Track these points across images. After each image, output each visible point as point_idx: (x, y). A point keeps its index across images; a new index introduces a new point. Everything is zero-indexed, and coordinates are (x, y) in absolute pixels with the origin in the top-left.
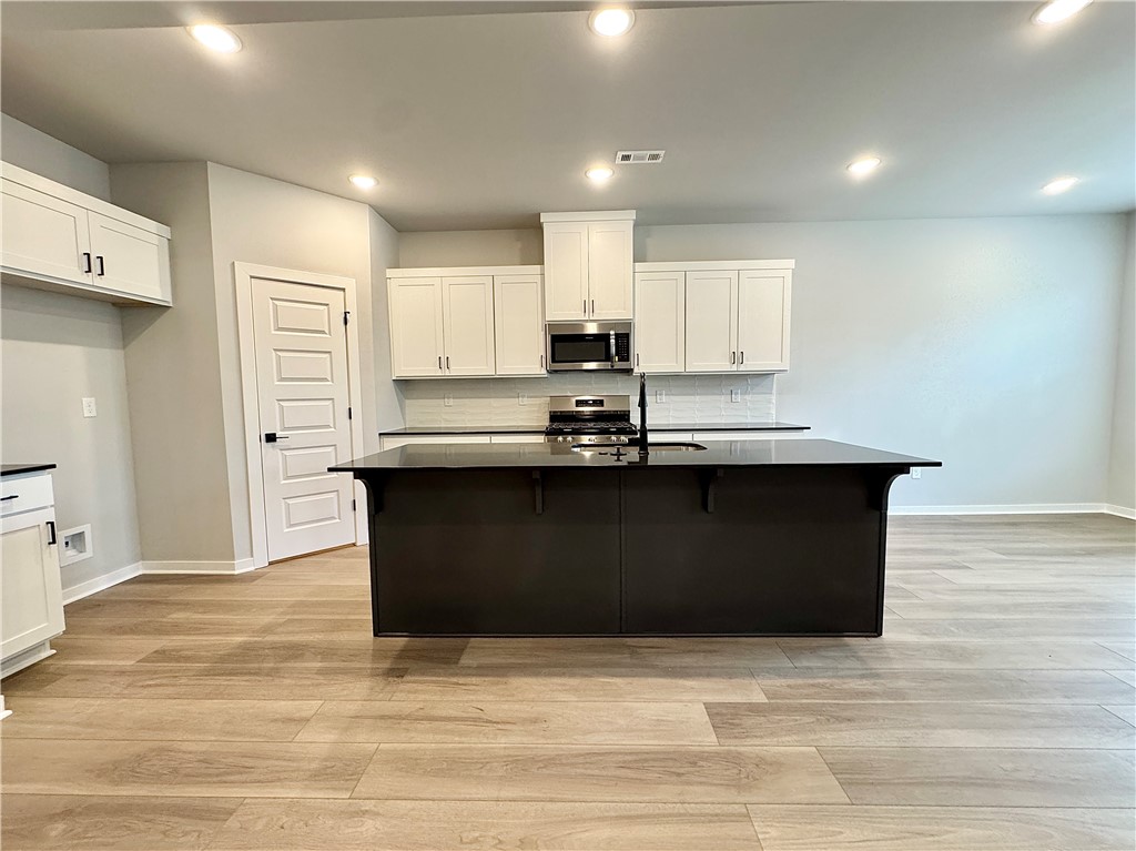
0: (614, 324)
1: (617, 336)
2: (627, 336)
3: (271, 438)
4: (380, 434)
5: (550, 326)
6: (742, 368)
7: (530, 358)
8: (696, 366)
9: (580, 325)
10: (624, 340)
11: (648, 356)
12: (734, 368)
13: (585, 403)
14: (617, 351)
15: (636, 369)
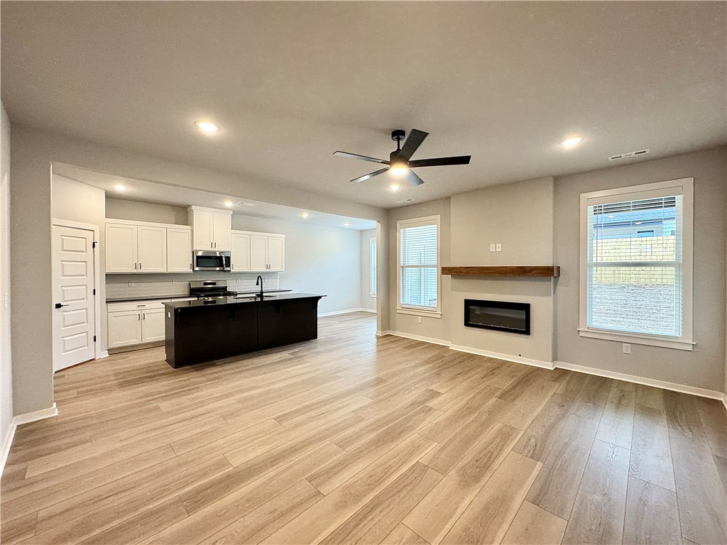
1: (226, 257)
2: (229, 258)
3: (58, 306)
4: (107, 302)
5: (195, 252)
6: (270, 270)
8: (254, 269)
10: (228, 259)
12: (267, 270)
13: (207, 284)
14: (225, 263)
15: (232, 270)
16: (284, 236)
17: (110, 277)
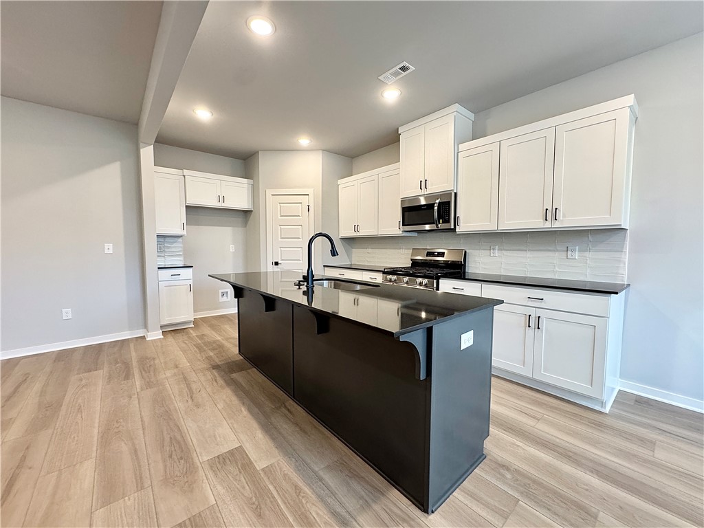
0: (438, 196)
1: (441, 204)
2: (448, 204)
3: (277, 264)
4: (324, 266)
5: (402, 201)
6: (557, 225)
7: (392, 224)
8: (507, 225)
9: (416, 198)
10: (446, 206)
11: (469, 218)
12: (548, 225)
13: (433, 254)
14: (440, 217)
15: (458, 229)
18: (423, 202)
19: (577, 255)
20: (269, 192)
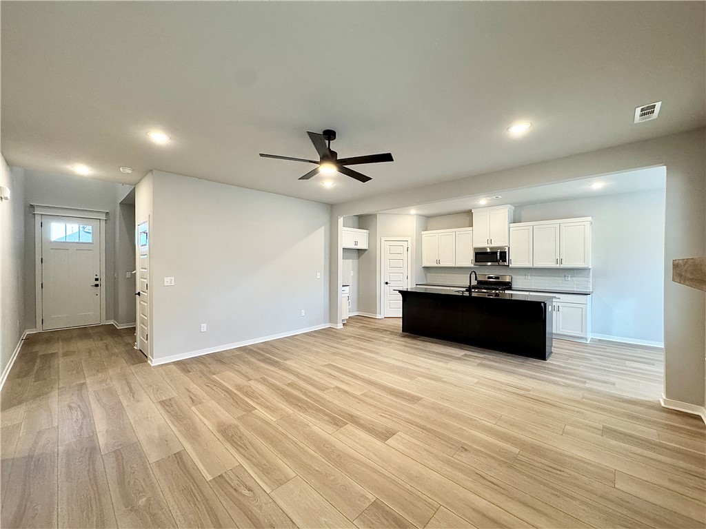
0: (498, 248)
1: (501, 253)
2: (505, 252)
3: (387, 283)
4: (416, 285)
5: (475, 249)
6: (562, 265)
7: (468, 260)
9: (485, 248)
10: (503, 255)
11: (515, 260)
12: (558, 266)
13: (491, 278)
14: (501, 258)
15: (510, 265)
16: (590, 219)
17: (427, 268)
18: (489, 251)
19: (569, 279)
20: (383, 239)
